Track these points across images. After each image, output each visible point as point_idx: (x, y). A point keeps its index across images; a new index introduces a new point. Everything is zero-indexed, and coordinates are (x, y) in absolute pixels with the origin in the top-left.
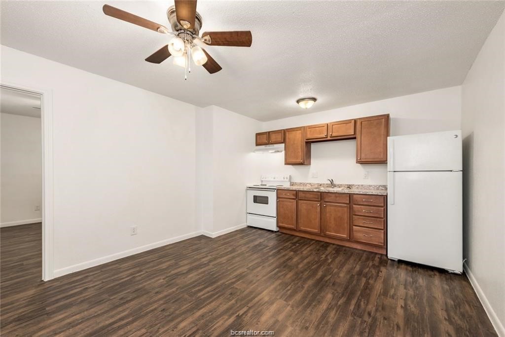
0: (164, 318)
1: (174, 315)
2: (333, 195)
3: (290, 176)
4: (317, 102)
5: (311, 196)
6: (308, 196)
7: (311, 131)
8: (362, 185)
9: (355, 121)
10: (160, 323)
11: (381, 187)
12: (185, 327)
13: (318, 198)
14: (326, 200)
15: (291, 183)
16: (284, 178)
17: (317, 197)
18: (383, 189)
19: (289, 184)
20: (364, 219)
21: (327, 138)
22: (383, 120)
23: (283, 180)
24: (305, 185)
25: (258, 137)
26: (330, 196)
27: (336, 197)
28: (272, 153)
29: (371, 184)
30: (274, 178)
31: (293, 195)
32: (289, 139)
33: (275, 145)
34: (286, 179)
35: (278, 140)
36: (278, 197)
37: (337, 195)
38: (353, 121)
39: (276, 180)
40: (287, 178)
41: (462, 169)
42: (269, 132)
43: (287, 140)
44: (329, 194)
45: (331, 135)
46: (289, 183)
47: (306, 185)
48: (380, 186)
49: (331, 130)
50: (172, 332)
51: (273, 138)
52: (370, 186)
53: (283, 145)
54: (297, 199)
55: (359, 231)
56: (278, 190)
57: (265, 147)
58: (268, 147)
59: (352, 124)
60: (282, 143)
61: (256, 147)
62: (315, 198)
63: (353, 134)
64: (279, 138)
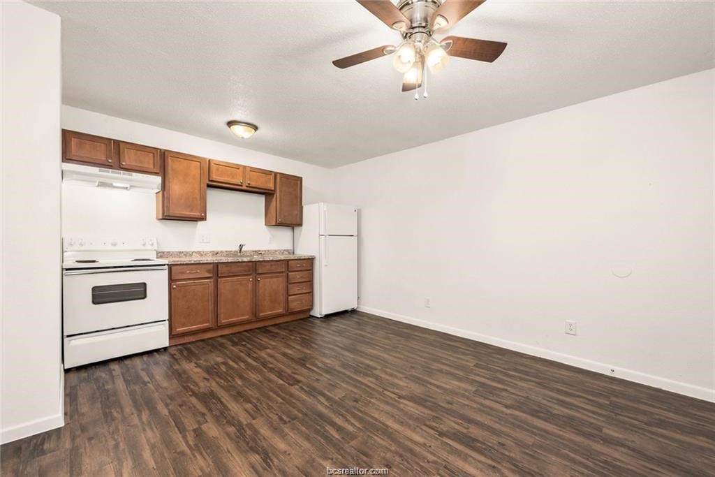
0: (406, 460)
1: (401, 451)
2: (269, 264)
4: (257, 132)
5: (239, 269)
6: (234, 269)
7: (217, 170)
8: (268, 251)
9: (276, 174)
10: (418, 464)
12: (422, 436)
13: (249, 271)
14: (260, 272)
15: (158, 253)
16: (144, 244)
17: (247, 269)
18: (287, 252)
20: (298, 286)
21: (241, 186)
23: (141, 247)
24: (187, 254)
26: (265, 266)
27: (272, 265)
29: (277, 249)
30: (114, 245)
31: (208, 271)
32: (173, 169)
33: (134, 174)
35: (145, 165)
37: (273, 263)
38: (273, 174)
40: (152, 244)
41: (356, 234)
42: (118, 143)
44: (263, 263)
45: (249, 183)
46: (155, 252)
47: (191, 255)
48: (285, 250)
49: (248, 177)
50: (433, 448)
51: (129, 158)
52: (276, 251)
53: (157, 179)
54: (215, 278)
55: (294, 300)
56: (170, 266)
57: (100, 171)
58: (110, 174)
59: (272, 177)
60: (156, 174)
61: (64, 164)
62: (245, 271)
63: (273, 189)
64: (148, 162)
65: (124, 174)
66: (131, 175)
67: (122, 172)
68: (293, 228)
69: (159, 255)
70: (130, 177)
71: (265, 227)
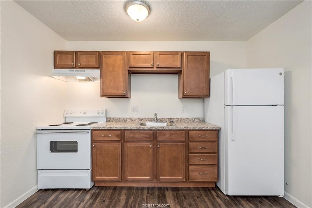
3: (106, 110)
5: (142, 135)
6: (137, 135)
7: (134, 58)
8: (181, 118)
9: (182, 54)
11: (196, 120)
13: (150, 138)
14: (160, 140)
15: (107, 118)
16: (98, 113)
17: (148, 136)
18: (198, 121)
19: (106, 121)
20: (199, 157)
21: (153, 68)
22: (206, 56)
23: (97, 115)
25: (58, 56)
28: (81, 81)
29: (188, 117)
30: (85, 114)
31: (117, 136)
32: (106, 64)
33: (86, 70)
34: (100, 115)
35: (91, 64)
36: (93, 141)
38: (180, 54)
39: (87, 115)
40: (102, 113)
41: (283, 104)
42: (76, 52)
43: (104, 65)
44: (162, 132)
45: (158, 65)
46: (105, 118)
49: (158, 60)
51: (83, 61)
52: (188, 119)
53: (98, 72)
54: (122, 141)
55: (196, 170)
56: (92, 131)
57: (70, 71)
58: (75, 72)
59: (179, 57)
60: (97, 68)
61: (55, 69)
62: (147, 138)
63: (180, 66)
64: (93, 61)
65: (81, 71)
66: (84, 71)
67: (80, 70)
68: (204, 99)
69: (108, 119)
70: (84, 72)
71: (178, 99)
